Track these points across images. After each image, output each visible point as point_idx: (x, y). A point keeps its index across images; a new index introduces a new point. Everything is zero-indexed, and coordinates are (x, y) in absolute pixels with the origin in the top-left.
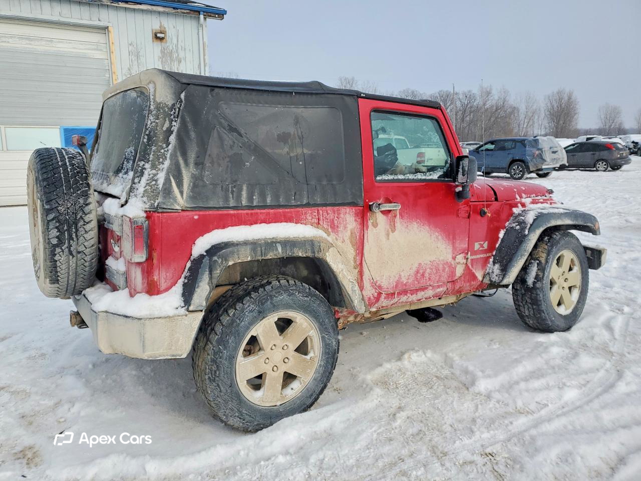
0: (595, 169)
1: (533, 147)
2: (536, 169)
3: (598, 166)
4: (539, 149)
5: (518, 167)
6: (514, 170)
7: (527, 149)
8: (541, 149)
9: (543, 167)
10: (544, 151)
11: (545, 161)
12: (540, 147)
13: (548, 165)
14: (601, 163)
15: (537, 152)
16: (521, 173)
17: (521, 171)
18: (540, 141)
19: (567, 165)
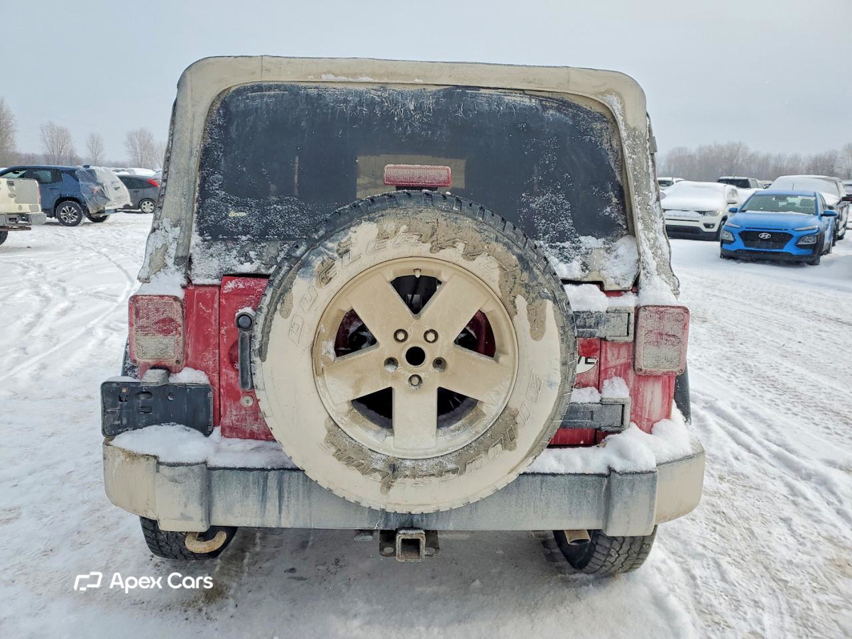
0: (140, 210)
1: (89, 180)
2: (96, 211)
3: (143, 206)
4: (98, 184)
5: (70, 209)
6: (64, 212)
7: (81, 183)
8: (101, 184)
9: (106, 208)
10: (106, 186)
11: (109, 200)
12: (99, 181)
13: (111, 205)
14: (146, 203)
15: (97, 188)
16: (77, 217)
17: (75, 214)
18: (97, 173)
19: (131, 205)
